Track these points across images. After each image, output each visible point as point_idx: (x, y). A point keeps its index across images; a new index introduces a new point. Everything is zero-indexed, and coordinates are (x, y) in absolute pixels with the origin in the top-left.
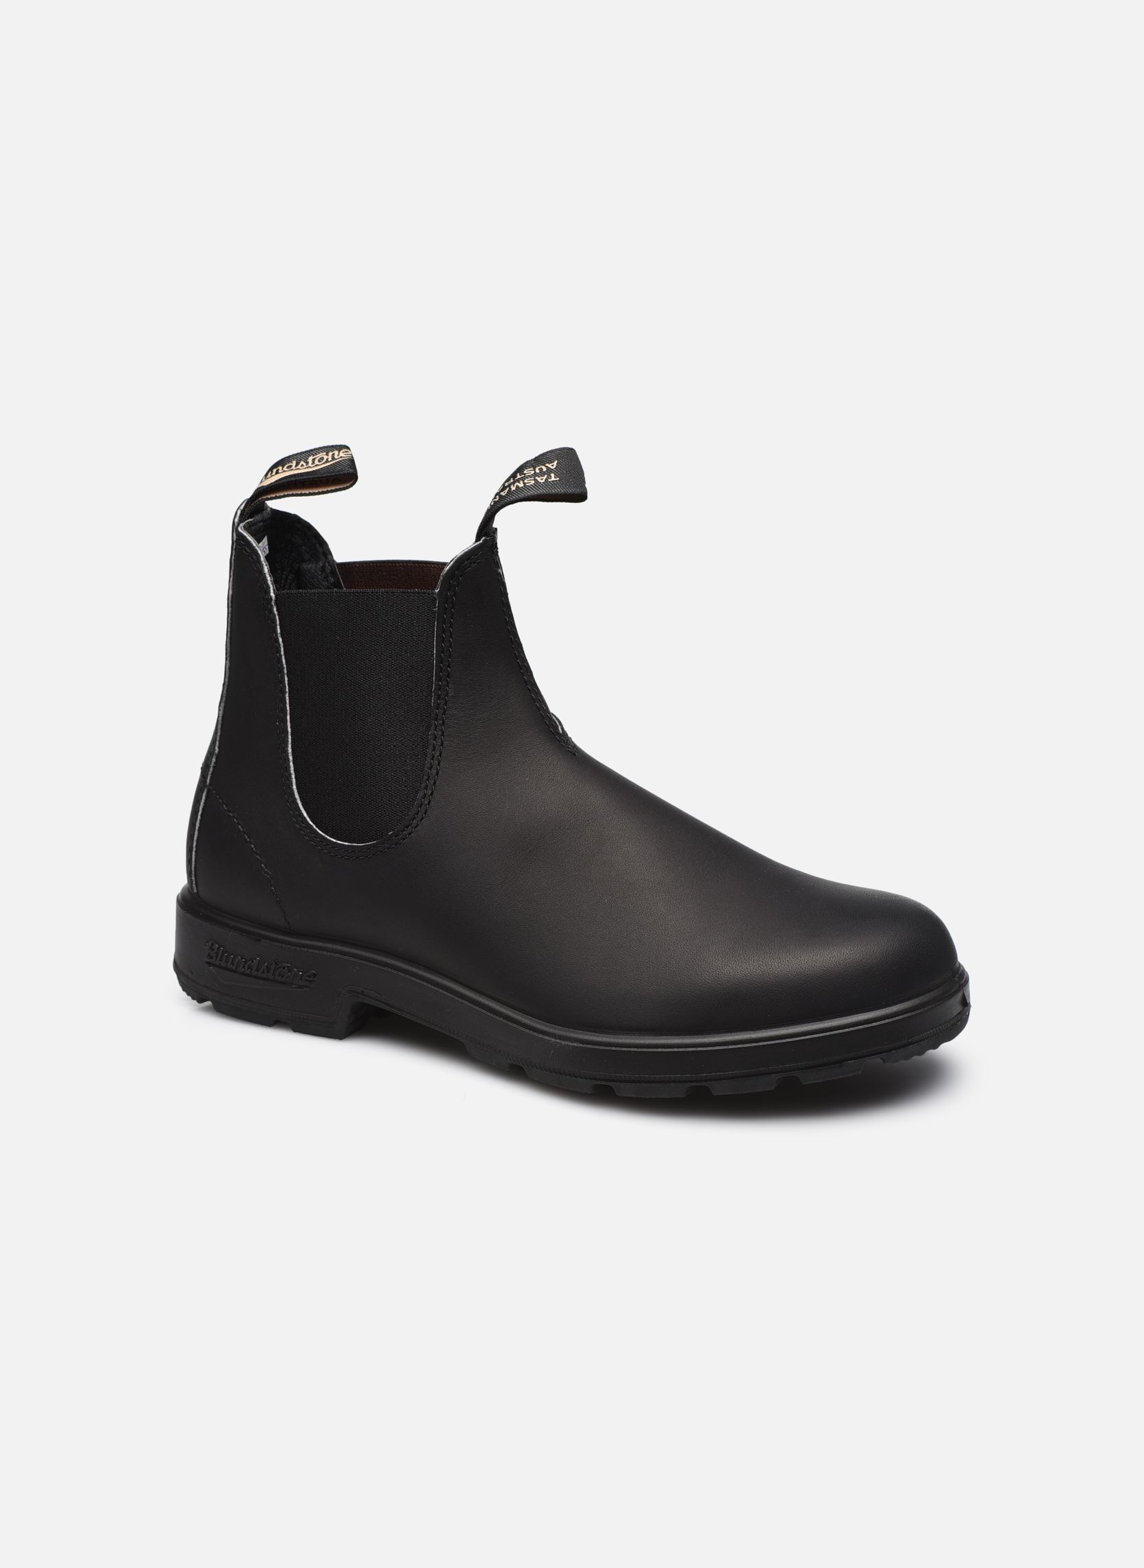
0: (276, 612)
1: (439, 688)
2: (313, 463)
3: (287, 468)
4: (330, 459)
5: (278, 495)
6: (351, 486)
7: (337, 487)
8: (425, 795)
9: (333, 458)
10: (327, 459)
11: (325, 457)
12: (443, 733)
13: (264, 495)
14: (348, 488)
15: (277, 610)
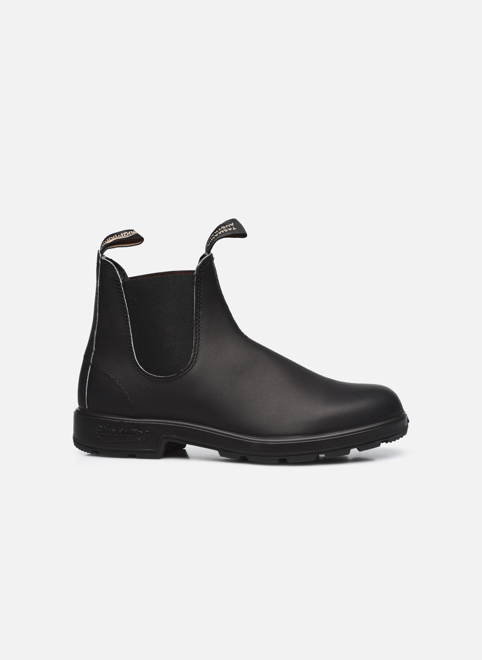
0: (123, 289)
1: (196, 312)
2: (124, 236)
3: (114, 237)
4: (130, 234)
5: (114, 246)
6: (141, 243)
7: (136, 244)
8: (195, 354)
9: (131, 234)
10: (129, 234)
11: (128, 234)
12: (199, 330)
13: (109, 247)
14: (140, 244)
15: (123, 288)
